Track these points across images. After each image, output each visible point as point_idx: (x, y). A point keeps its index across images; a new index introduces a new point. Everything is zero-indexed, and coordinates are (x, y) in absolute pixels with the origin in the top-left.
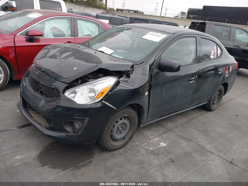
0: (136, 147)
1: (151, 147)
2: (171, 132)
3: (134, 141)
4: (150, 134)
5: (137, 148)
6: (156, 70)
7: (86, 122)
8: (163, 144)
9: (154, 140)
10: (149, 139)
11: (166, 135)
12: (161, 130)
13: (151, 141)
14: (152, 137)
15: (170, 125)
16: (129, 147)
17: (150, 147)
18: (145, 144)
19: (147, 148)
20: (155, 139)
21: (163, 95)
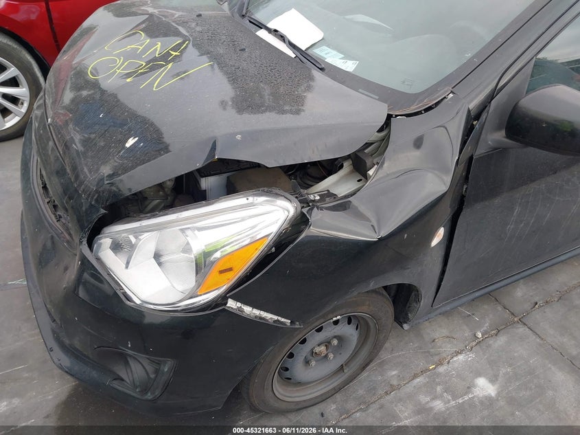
0: (387, 393)
1: (440, 397)
2: (522, 330)
3: (382, 364)
4: (445, 332)
5: (388, 398)
6: (494, 137)
7: (166, 370)
8: (485, 387)
9: (456, 365)
10: (436, 358)
11: (502, 340)
12: (487, 316)
13: (441, 369)
14: (448, 348)
15: (522, 293)
16: (361, 392)
17: (435, 398)
18: (418, 380)
19: (424, 399)
20: (461, 357)
21: (511, 227)
